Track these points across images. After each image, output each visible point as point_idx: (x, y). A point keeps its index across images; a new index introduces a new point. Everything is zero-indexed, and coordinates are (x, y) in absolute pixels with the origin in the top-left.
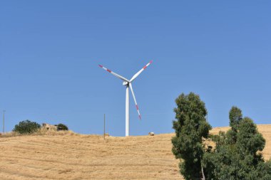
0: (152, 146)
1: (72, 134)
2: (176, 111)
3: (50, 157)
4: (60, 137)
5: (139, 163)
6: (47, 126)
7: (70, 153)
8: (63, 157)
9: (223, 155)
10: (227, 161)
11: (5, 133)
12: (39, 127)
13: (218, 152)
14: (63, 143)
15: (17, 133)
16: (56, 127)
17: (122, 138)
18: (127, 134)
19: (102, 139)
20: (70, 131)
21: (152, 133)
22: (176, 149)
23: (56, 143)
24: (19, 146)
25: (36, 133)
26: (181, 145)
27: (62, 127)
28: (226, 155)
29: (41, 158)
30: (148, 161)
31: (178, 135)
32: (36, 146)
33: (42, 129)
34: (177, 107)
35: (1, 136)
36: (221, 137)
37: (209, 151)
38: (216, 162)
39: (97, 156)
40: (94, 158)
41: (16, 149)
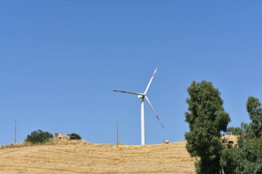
1: (85, 143)
2: (188, 102)
3: (60, 165)
4: (72, 146)
6: (60, 135)
7: (81, 161)
8: (73, 166)
9: (246, 151)
10: (252, 158)
11: (17, 144)
12: (51, 136)
13: (241, 147)
14: (75, 152)
15: (29, 143)
16: (69, 137)
17: (136, 146)
19: (115, 147)
20: (83, 141)
21: (167, 141)
23: (68, 151)
24: (30, 155)
25: (48, 143)
27: (75, 137)
28: (250, 151)
29: (52, 167)
30: (162, 168)
32: (47, 156)
33: (55, 139)
34: (189, 97)
35: (12, 146)
36: (243, 130)
37: (229, 147)
38: (238, 158)
39: (108, 164)
40: (106, 165)
41: (26, 158)
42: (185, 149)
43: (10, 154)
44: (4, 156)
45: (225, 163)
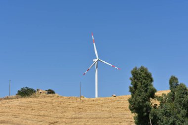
0: (114, 104)
1: (58, 97)
2: (131, 79)
3: (42, 113)
4: (49, 99)
5: (106, 116)
6: (40, 91)
7: (56, 110)
8: (51, 113)
9: (165, 110)
10: (168, 114)
11: (11, 96)
12: (35, 91)
13: (162, 108)
14: (51, 103)
15: (19, 96)
16: (47, 92)
17: (93, 99)
18: (96, 96)
19: (79, 100)
20: (56, 95)
21: (115, 95)
22: (132, 106)
23: (46, 103)
24: (21, 105)
25: (32, 96)
26: (135, 104)
27: (51, 92)
28: (167, 110)
29: (37, 114)
30: (112, 115)
31: (133, 97)
32: (33, 106)
33: (37, 93)
34: (132, 76)
35: (8, 98)
36: (164, 97)
37: (155, 107)
38: (160, 115)
39: (75, 112)
40: (74, 113)
41: (18, 107)
42: (128, 101)
43: (7, 104)
44: (3, 105)
45: (152, 118)
